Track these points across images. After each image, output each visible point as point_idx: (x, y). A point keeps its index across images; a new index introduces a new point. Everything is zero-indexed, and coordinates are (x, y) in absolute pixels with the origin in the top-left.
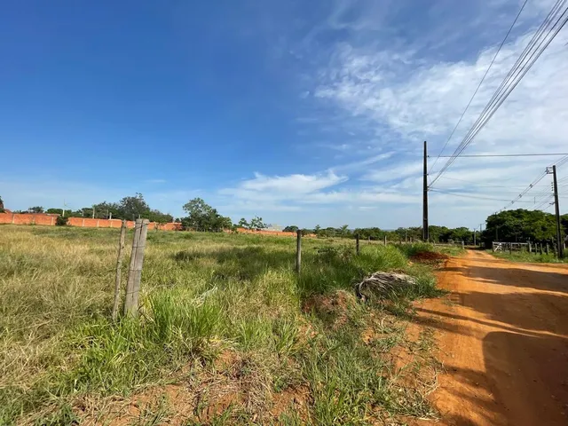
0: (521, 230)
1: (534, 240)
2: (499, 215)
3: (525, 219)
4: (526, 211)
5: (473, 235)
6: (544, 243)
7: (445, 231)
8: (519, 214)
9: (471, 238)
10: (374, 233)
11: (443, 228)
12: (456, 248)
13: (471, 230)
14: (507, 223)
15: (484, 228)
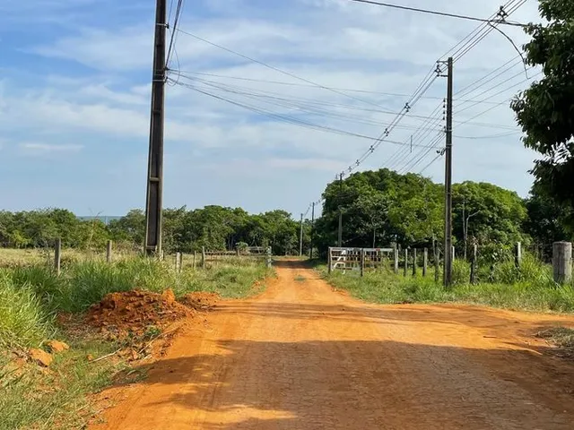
0: (384, 217)
1: (403, 243)
2: (347, 182)
3: (391, 193)
4: (394, 174)
5: (298, 230)
6: (420, 246)
7: (241, 222)
8: (380, 180)
9: (293, 239)
10: (53, 227)
11: (238, 212)
12: (252, 268)
13: (295, 218)
14: (360, 203)
15: (319, 213)
